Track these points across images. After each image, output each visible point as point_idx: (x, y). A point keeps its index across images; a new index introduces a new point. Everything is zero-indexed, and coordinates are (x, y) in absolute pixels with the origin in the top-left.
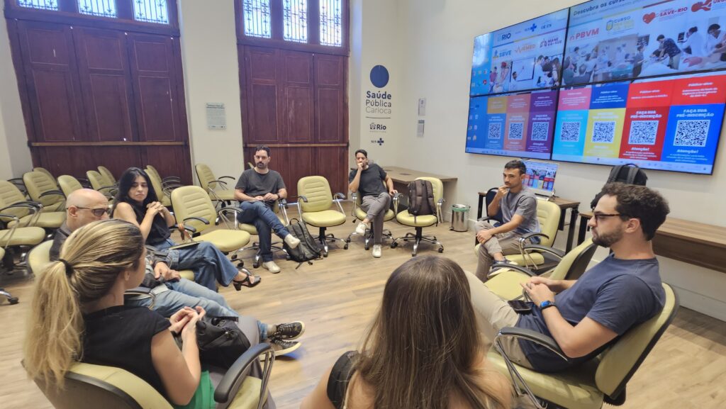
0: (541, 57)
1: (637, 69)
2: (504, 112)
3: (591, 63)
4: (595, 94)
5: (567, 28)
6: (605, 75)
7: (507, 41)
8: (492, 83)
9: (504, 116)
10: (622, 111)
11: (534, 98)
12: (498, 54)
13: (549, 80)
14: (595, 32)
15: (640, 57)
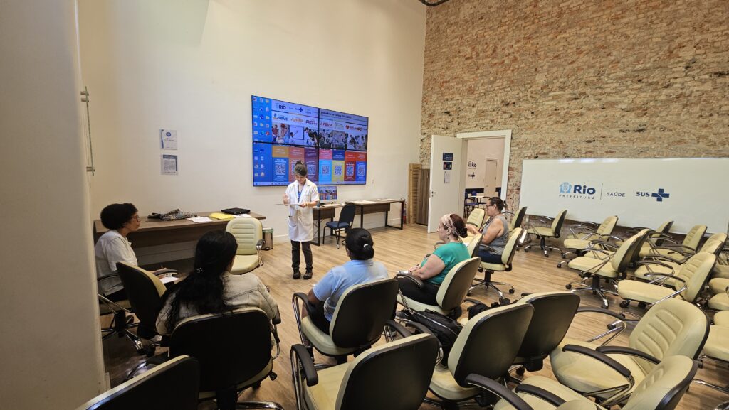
0: (307, 129)
1: (346, 146)
2: (286, 157)
3: (331, 139)
4: (334, 153)
5: (319, 118)
6: (336, 145)
7: (282, 110)
8: (274, 135)
9: (287, 160)
10: (343, 162)
11: (306, 151)
12: (277, 117)
13: (313, 142)
14: (331, 125)
15: (346, 142)
